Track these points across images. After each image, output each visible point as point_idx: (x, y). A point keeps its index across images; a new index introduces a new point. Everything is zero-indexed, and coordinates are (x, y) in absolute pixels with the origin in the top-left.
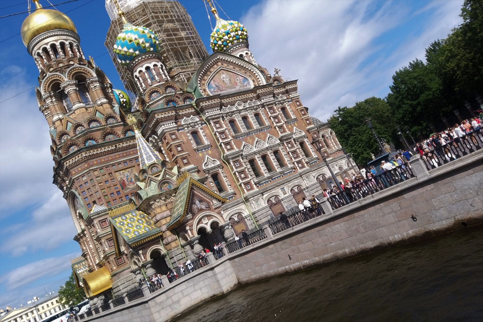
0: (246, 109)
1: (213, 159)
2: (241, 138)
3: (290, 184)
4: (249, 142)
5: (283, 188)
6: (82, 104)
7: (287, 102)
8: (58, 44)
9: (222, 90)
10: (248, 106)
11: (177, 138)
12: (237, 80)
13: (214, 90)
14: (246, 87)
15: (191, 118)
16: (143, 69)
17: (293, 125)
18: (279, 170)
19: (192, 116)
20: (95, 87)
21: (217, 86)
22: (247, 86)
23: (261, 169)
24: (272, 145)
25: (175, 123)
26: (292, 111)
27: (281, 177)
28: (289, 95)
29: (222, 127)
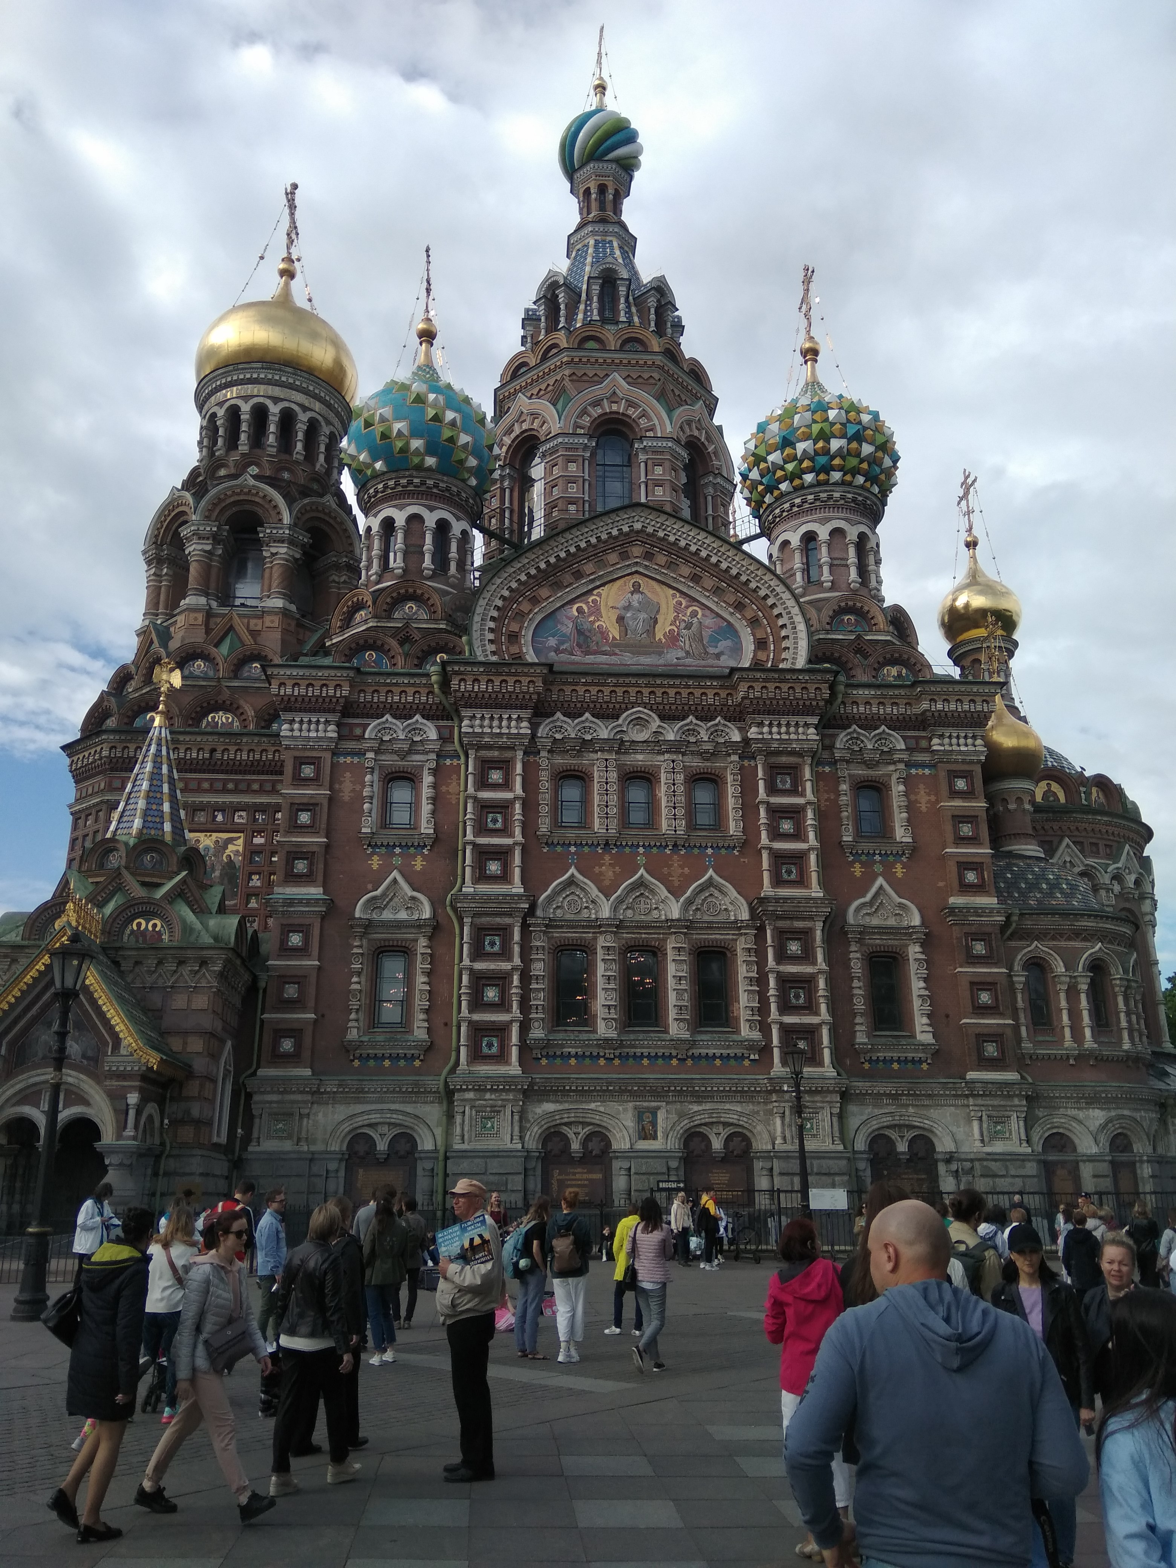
0: (656, 745)
1: (410, 893)
2: (573, 849)
3: (696, 1108)
4: (601, 873)
5: (654, 1112)
6: (203, 600)
7: (902, 766)
8: (246, 408)
9: (595, 653)
10: (671, 736)
11: (315, 781)
12: (689, 626)
13: (562, 643)
14: (711, 662)
15: (409, 725)
16: (375, 524)
17: (878, 868)
18: (676, 1029)
19: (418, 717)
20: (273, 554)
21: (580, 632)
22: (722, 658)
23: (595, 997)
24: (706, 918)
25: (339, 725)
26: (910, 808)
27: (674, 1062)
28: (931, 739)
29: (506, 785)
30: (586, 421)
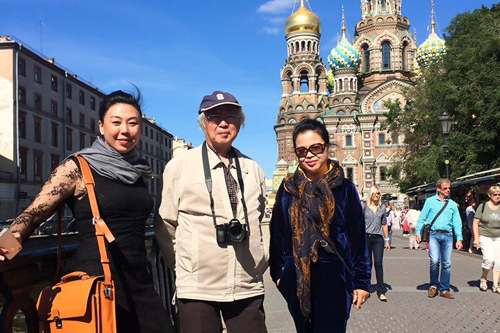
1: (353, 158)
2: (382, 149)
4: (388, 153)
15: (350, 126)
21: (382, 105)
25: (337, 127)
29: (369, 137)
30: (379, 42)
